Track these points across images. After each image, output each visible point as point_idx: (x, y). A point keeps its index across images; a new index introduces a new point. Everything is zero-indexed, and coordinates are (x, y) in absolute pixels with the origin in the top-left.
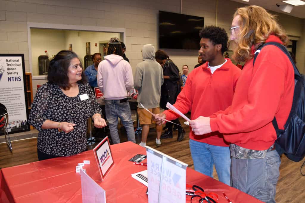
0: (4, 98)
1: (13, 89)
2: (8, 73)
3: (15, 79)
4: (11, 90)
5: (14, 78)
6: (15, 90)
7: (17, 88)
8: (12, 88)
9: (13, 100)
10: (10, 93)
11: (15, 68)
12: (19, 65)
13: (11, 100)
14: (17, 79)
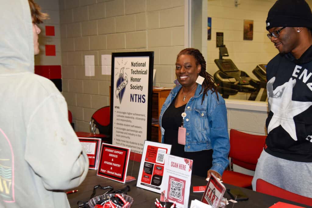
0: (124, 129)
1: (135, 116)
2: (132, 87)
3: (139, 98)
4: (131, 118)
5: (137, 96)
6: (137, 118)
7: (139, 115)
8: (134, 114)
9: (132, 135)
10: (130, 121)
11: (140, 79)
12: (145, 73)
13: (130, 134)
14: (140, 99)
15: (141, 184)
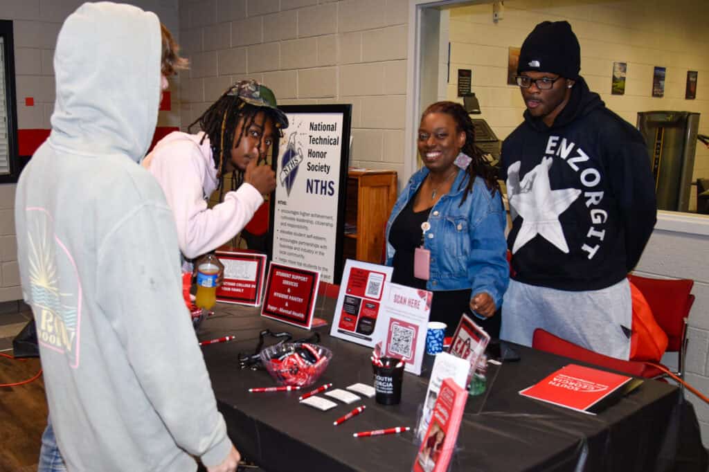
0: (293, 242)
1: (315, 219)
2: (311, 168)
3: (322, 187)
4: (308, 221)
5: (319, 184)
6: (318, 223)
7: (322, 217)
8: (312, 215)
9: (309, 251)
10: (306, 228)
11: (326, 153)
12: (336, 142)
13: (305, 250)
14: (325, 188)
15: (339, 331)
